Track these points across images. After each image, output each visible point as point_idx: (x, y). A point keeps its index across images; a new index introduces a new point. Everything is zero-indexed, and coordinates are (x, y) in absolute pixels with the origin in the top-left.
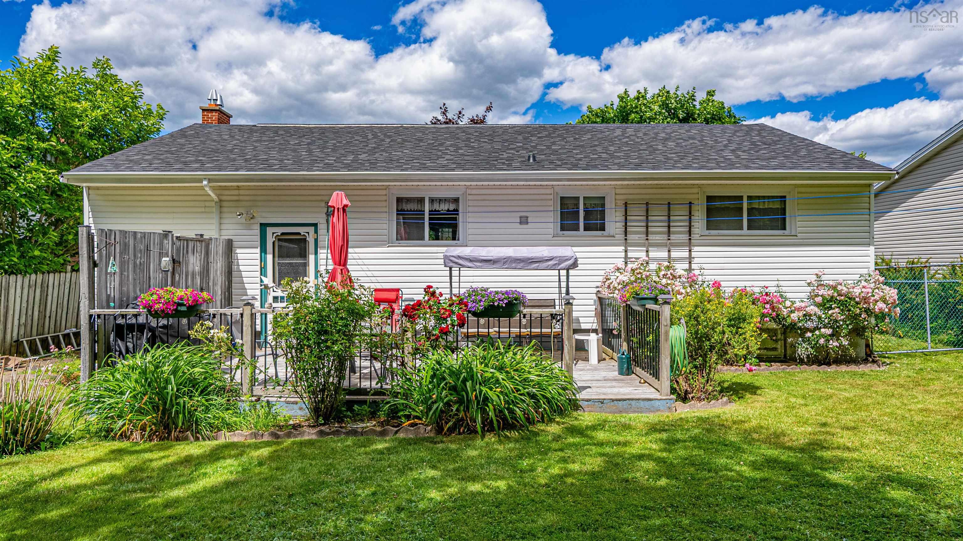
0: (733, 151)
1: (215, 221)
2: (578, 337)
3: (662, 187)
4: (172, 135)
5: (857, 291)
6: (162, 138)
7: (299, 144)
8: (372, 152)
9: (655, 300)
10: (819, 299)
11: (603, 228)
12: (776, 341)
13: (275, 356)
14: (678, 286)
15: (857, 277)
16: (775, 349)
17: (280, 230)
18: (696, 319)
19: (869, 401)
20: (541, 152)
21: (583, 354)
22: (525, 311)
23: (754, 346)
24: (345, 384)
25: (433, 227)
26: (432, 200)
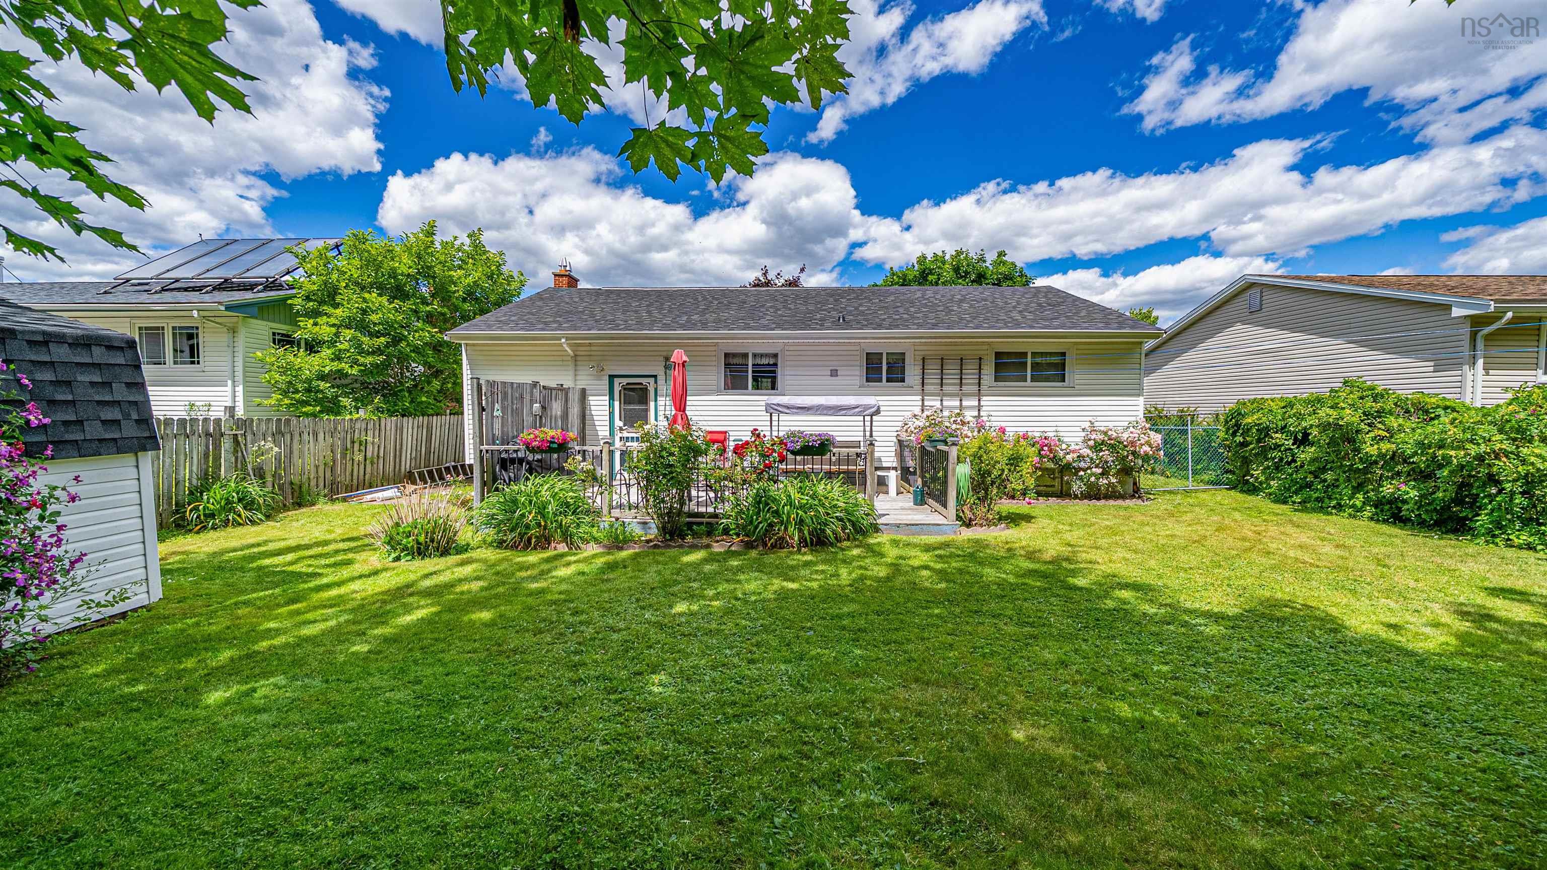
0: (1020, 312)
1: (571, 373)
2: (879, 473)
3: (956, 344)
4: (531, 298)
5: (1125, 436)
6: (523, 301)
7: (639, 306)
8: (703, 313)
9: (945, 442)
10: (1091, 443)
11: (903, 380)
12: (1054, 479)
13: (628, 486)
14: (966, 430)
15: (1126, 424)
16: (1053, 486)
17: (625, 381)
18: (980, 458)
19: (1126, 528)
20: (850, 312)
21: (884, 488)
22: (834, 450)
23: (1031, 482)
24: (686, 509)
25: (755, 379)
26: (755, 355)
